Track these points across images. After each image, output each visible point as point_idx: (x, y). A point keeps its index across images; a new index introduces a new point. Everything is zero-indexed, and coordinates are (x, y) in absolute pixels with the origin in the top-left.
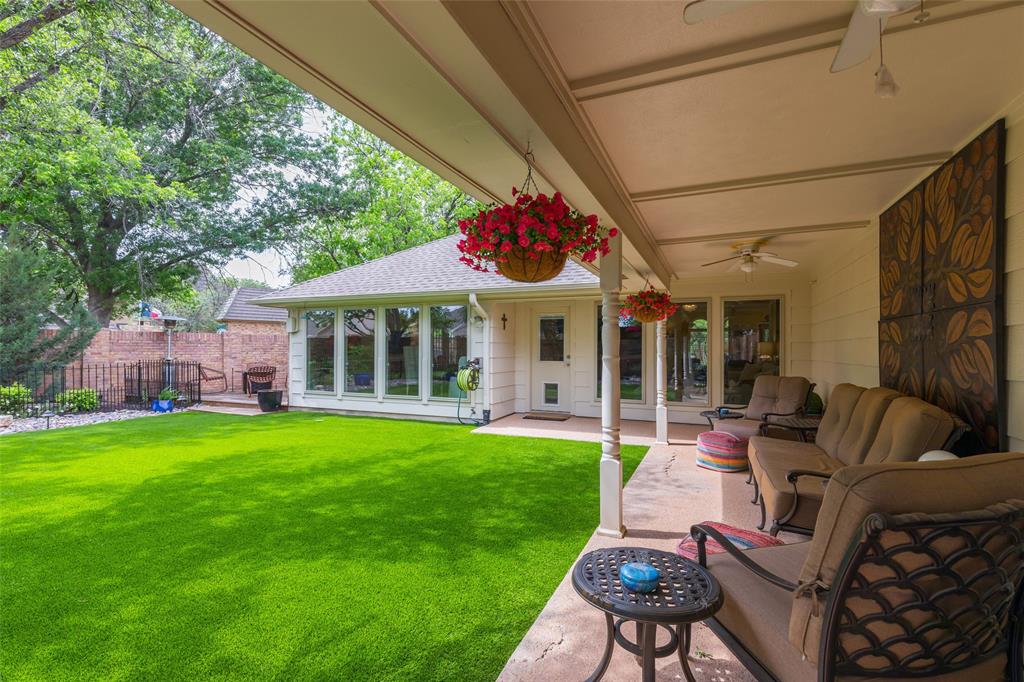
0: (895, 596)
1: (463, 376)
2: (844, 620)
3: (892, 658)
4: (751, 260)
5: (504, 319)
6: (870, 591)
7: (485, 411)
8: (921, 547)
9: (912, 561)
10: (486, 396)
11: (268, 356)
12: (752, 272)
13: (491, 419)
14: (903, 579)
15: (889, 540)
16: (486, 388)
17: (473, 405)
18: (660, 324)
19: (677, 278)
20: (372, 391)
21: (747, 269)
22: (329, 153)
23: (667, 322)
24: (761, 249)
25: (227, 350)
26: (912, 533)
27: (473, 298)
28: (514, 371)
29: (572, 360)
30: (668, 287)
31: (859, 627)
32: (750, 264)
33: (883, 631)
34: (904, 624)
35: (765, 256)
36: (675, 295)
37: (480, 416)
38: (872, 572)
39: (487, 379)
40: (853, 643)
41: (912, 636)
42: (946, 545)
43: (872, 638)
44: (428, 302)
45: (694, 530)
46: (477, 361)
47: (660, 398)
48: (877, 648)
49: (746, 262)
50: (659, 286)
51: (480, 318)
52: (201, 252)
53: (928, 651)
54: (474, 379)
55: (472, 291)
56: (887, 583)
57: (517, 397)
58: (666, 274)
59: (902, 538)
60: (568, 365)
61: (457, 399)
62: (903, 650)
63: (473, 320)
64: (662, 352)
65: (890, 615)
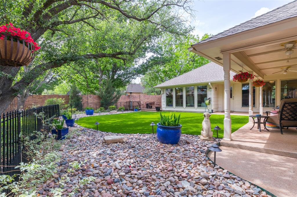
0: (288, 111)
1: (207, 102)
2: (282, 114)
3: (288, 118)
4: (286, 71)
5: (216, 88)
6: (285, 111)
7: (212, 110)
8: (290, 106)
9: (289, 107)
10: (212, 107)
11: (148, 100)
12: (286, 74)
13: (213, 112)
14: (289, 109)
15: (286, 105)
16: (212, 105)
17: (208, 109)
18: (261, 88)
19: (266, 75)
20: (183, 106)
21: (285, 73)
22: (161, 48)
23: (263, 87)
24: (289, 69)
25: (141, 99)
26: (289, 104)
27: (210, 84)
28: (218, 101)
29: (234, 98)
30: (263, 79)
31: (284, 115)
32: (286, 72)
33: (287, 115)
34: (289, 114)
35: (290, 70)
36: (265, 80)
37: (211, 111)
38: (285, 109)
39: (213, 102)
40: (283, 117)
41: (290, 115)
42: (293, 105)
43: (286, 116)
44: (196, 85)
45: (266, 112)
46: (210, 98)
47: (261, 105)
48: (286, 117)
49: (285, 72)
50: (261, 78)
51: (210, 88)
52: (131, 76)
53: (293, 117)
54: (210, 102)
55: (209, 82)
56: (287, 110)
57: (219, 107)
58: (262, 75)
59: (288, 105)
60: (234, 99)
61: (205, 108)
62: (290, 117)
63: (209, 89)
64: (261, 94)
65: (287, 113)
